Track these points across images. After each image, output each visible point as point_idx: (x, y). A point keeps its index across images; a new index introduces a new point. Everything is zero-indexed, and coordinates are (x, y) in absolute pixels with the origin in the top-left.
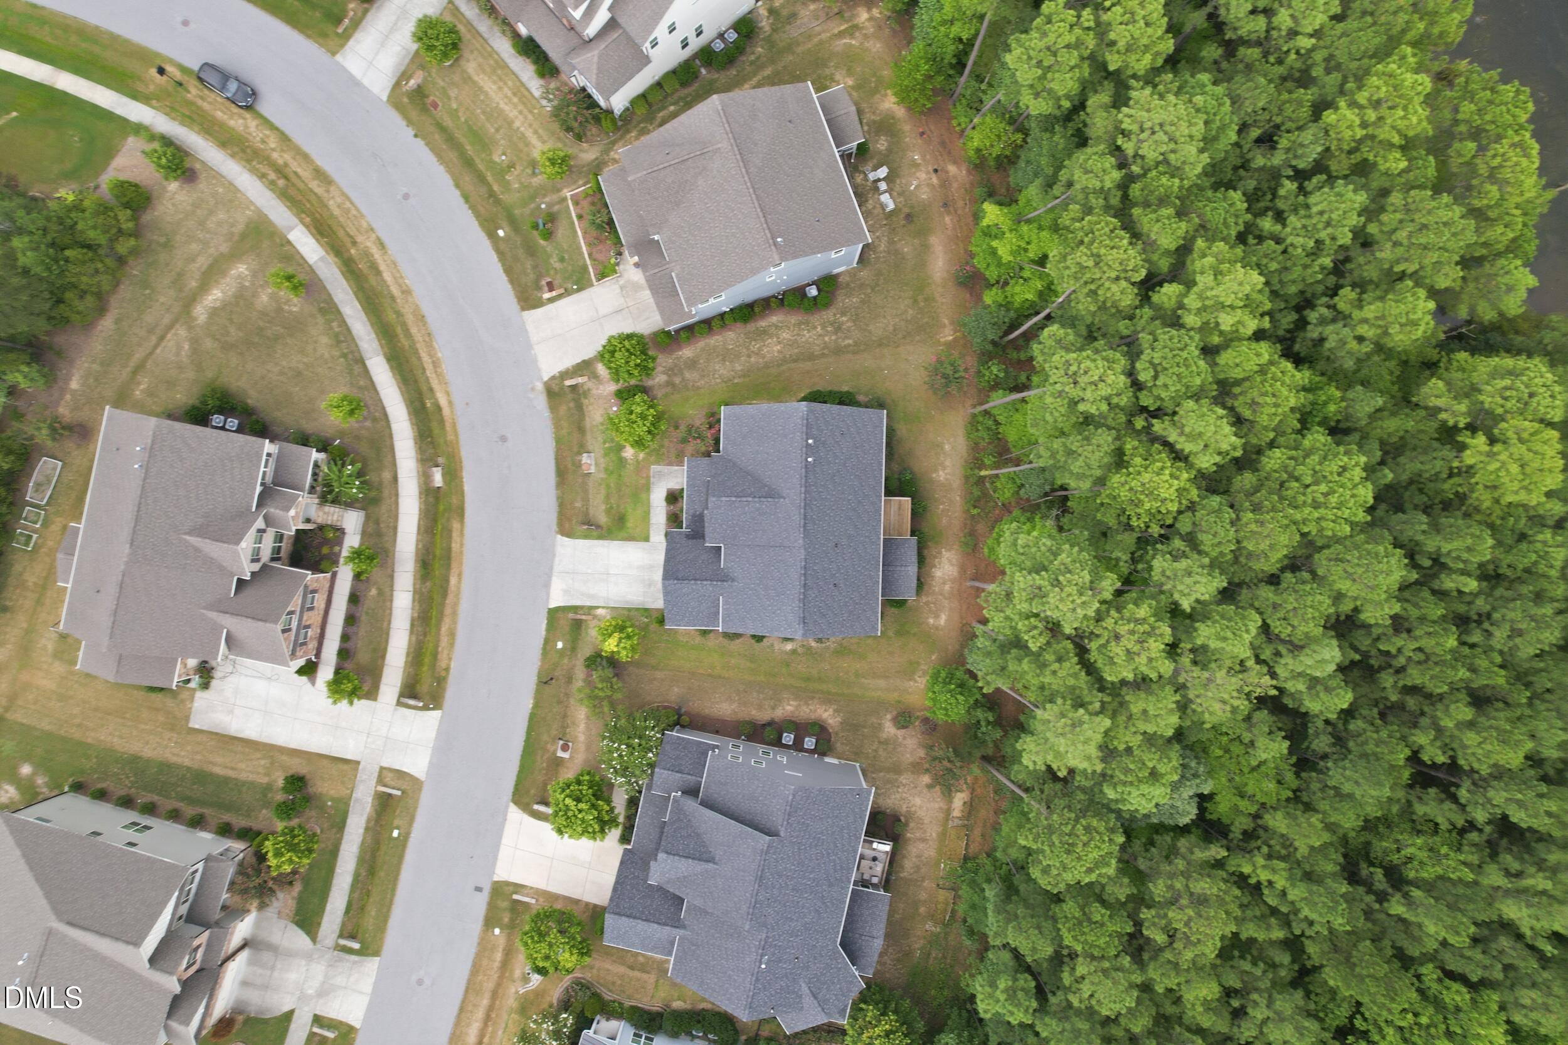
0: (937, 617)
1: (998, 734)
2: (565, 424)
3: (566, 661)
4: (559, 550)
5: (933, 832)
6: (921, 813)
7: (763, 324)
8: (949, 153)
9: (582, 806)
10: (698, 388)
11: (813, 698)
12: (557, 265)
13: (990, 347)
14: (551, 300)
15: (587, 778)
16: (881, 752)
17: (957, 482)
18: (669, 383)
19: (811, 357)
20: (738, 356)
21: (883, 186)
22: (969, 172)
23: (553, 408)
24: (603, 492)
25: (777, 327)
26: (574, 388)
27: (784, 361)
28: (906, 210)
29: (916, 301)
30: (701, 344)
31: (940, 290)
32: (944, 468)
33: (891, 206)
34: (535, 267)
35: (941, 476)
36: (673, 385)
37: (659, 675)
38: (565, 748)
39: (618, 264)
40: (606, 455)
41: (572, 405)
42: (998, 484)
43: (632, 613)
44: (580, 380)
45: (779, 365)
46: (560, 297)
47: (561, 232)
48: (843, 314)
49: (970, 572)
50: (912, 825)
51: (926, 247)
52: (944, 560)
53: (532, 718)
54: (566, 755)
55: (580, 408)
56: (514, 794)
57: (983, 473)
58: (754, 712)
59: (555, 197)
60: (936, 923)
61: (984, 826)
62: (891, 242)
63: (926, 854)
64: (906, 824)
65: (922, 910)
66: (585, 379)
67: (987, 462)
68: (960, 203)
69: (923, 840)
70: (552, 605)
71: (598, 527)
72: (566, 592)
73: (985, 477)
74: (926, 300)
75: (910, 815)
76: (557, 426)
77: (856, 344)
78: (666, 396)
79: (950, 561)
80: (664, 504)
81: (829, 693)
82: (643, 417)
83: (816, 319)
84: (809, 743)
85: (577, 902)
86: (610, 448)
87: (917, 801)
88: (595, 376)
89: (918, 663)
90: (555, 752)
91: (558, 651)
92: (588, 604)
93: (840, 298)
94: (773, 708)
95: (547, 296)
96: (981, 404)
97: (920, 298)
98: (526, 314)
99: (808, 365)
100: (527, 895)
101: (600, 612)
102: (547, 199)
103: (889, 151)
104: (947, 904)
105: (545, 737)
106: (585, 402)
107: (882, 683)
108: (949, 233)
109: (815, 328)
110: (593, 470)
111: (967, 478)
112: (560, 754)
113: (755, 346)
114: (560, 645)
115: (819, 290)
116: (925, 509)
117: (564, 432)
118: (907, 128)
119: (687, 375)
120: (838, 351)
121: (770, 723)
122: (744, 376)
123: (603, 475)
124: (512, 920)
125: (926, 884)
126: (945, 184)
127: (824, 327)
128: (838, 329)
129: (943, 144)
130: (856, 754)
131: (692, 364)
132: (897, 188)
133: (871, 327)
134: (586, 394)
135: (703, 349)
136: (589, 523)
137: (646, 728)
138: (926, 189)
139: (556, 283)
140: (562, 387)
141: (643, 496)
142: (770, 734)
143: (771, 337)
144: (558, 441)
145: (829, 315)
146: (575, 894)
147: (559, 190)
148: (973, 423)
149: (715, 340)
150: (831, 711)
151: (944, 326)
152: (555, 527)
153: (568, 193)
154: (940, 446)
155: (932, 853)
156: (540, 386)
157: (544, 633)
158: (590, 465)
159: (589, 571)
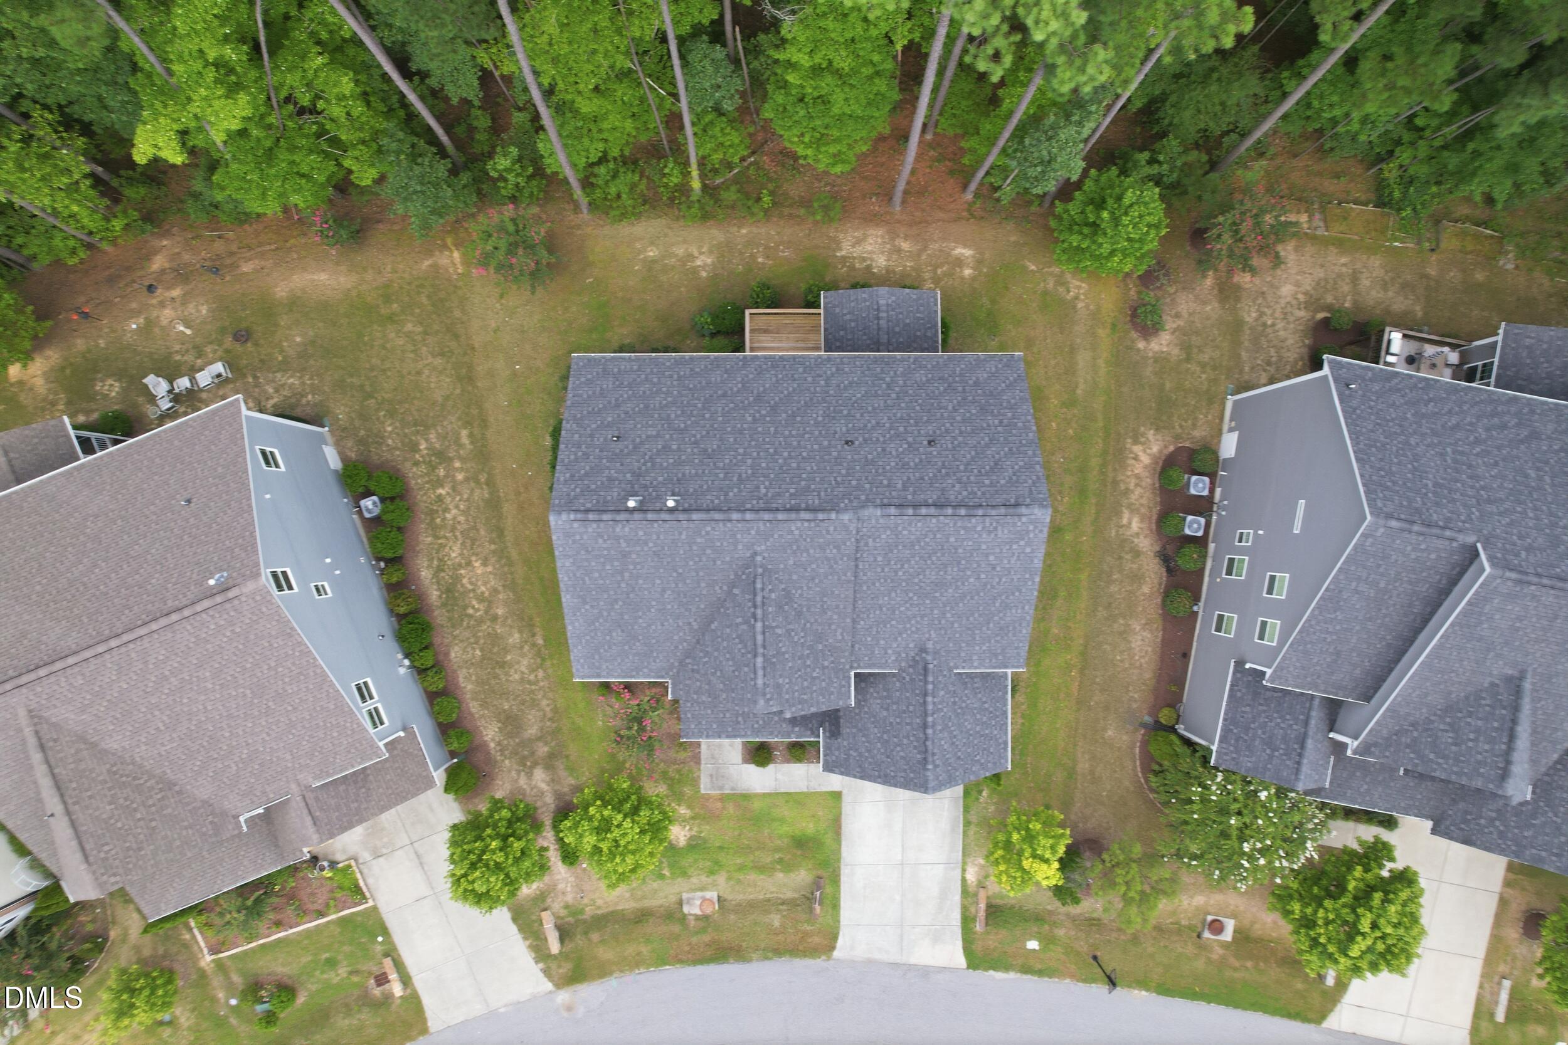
0: (959, 262)
1: (1172, 144)
2: (630, 950)
3: (1060, 932)
4: (860, 952)
5: (1339, 262)
6: (1308, 284)
7: (434, 595)
8: (128, 269)
9: (1365, 925)
10: (555, 710)
11: (1115, 483)
12: (343, 971)
13: (465, 178)
14: (406, 980)
15: (1296, 907)
16: (1205, 357)
17: (715, 234)
18: (549, 764)
19: (494, 504)
20: (495, 638)
21: (183, 383)
22: (167, 234)
23: (603, 971)
24: (753, 876)
25: (440, 569)
26: (564, 933)
27: (501, 553)
28: (228, 341)
29: (391, 318)
30: (474, 707)
31: (369, 276)
32: (691, 257)
33: (219, 367)
34: (348, 1010)
35: (704, 261)
36: (551, 756)
37: (1083, 766)
38: (1217, 927)
39: (333, 864)
40: (685, 874)
41: (595, 936)
42: (717, 157)
43: (974, 818)
44: (549, 926)
45: (511, 564)
46: (399, 965)
47: (280, 967)
48: (414, 448)
49: (875, 205)
50: (1329, 299)
51: (294, 303)
52: (857, 251)
53: (1164, 990)
54: (1230, 925)
55: (601, 921)
56: (1306, 1020)
57: (696, 184)
58: (1146, 589)
59: (216, 981)
60: (1502, 252)
61: (1319, 174)
62: (285, 366)
63: (1379, 273)
64: (1329, 308)
65: (1480, 276)
66: (546, 916)
67: (675, 180)
68: (219, 246)
69: (1355, 279)
70: (961, 961)
71: (817, 884)
72: (937, 938)
73: (705, 187)
74: (387, 299)
75: (1312, 303)
76: (636, 963)
77: (467, 424)
78: (571, 770)
79: (858, 242)
80: (771, 767)
81: (1105, 452)
82: (604, 828)
83: (423, 498)
84: (1198, 486)
85: (1503, 902)
86: (671, 866)
87: (1287, 290)
88: (541, 900)
89: (1046, 293)
90: (1225, 945)
91: (1045, 946)
92: (957, 897)
93: (387, 456)
94: (1137, 553)
95: (397, 989)
96: (569, 192)
97: (384, 311)
98: (433, 1024)
99: (508, 509)
100: (1496, 994)
101: (971, 876)
102: (221, 995)
103: (120, 374)
104: (1463, 234)
105: (1200, 964)
106: (589, 911)
107: (1083, 358)
108: (269, 263)
109: (440, 499)
110: (712, 895)
111: (706, 217)
112: (1228, 936)
113: (477, 608)
114: (1033, 945)
115: (367, 494)
116: (765, 286)
117: (645, 950)
118: (80, 344)
119: (532, 731)
120: (482, 455)
121: (1166, 559)
122: (531, 626)
123: (721, 878)
124: (1540, 1020)
125: (1432, 271)
126: (181, 274)
127: (440, 483)
128: (442, 456)
129: (111, 280)
130: (1210, 401)
131: (511, 723)
132: (189, 358)
133: (438, 396)
134: (574, 911)
135: (484, 705)
136: (809, 899)
137: (1204, 800)
138: (191, 308)
139: (376, 970)
140: (563, 956)
141: (757, 805)
142: (1186, 560)
143: (457, 579)
144: (662, 960)
145: (416, 475)
146: (1490, 905)
147: (202, 974)
148: (603, 207)
149: (467, 683)
150: (1137, 449)
151: (435, 266)
152: (818, 963)
153: (207, 959)
154: (650, 264)
155: (1376, 262)
156: (563, 996)
157: (1012, 975)
158: (704, 900)
159: (898, 898)
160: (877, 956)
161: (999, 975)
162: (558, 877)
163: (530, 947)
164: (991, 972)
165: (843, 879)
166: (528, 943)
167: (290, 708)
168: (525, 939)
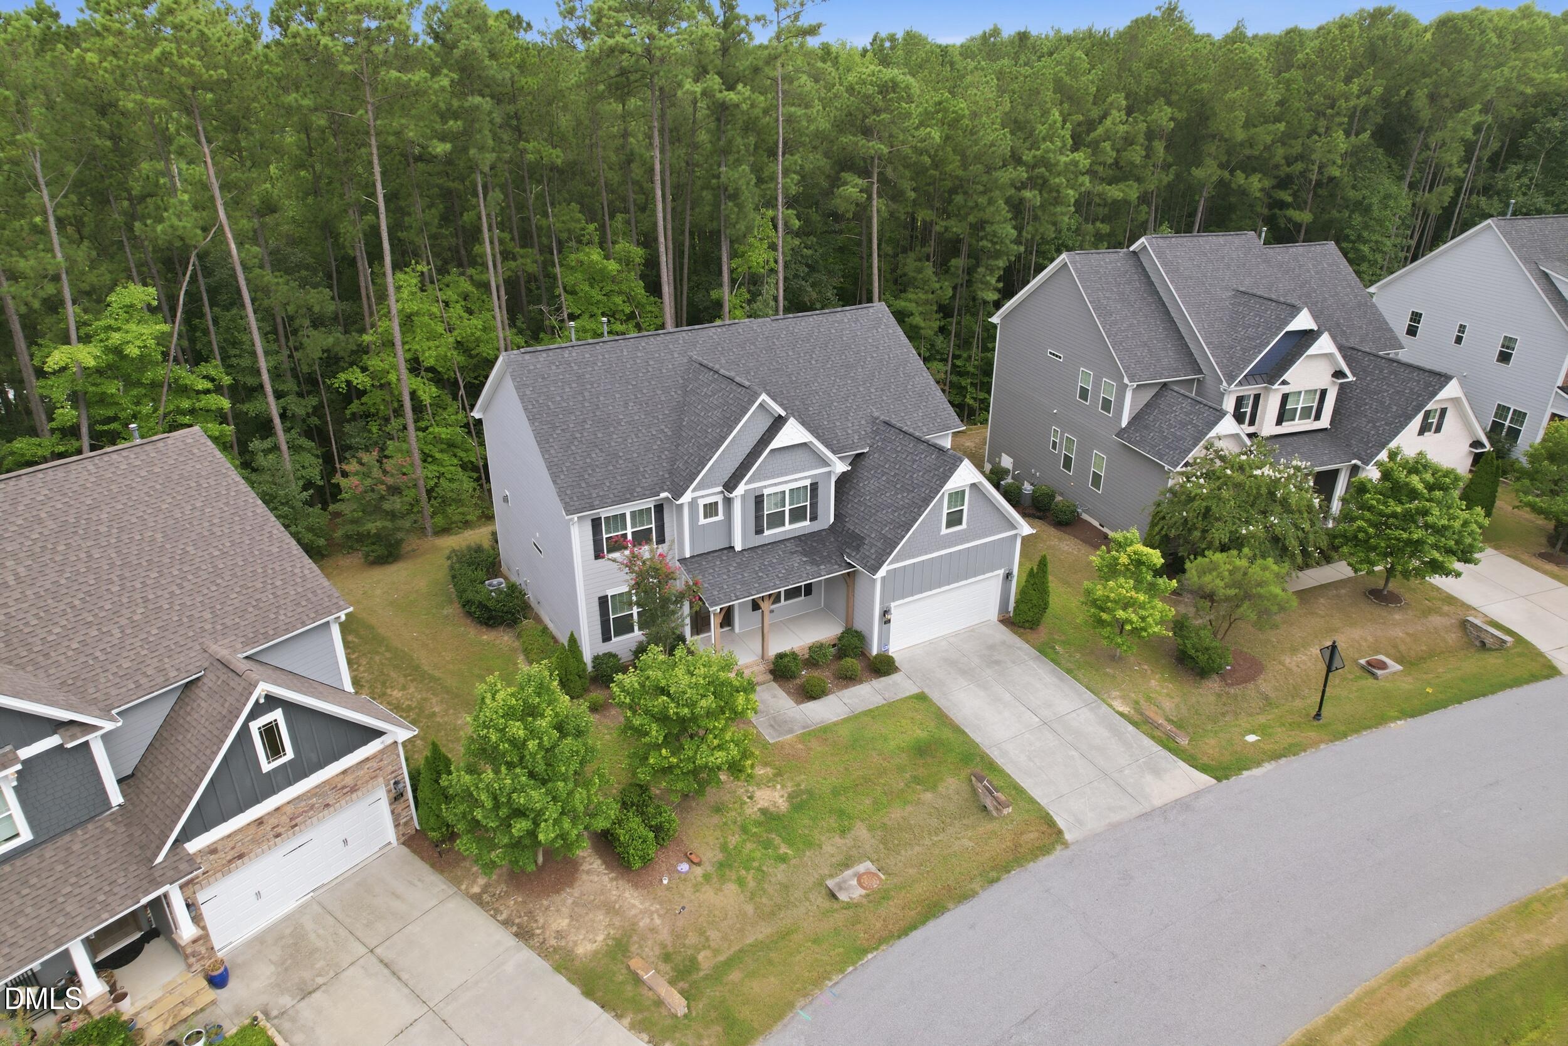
4: (1094, 822)
23: (778, 1009)
70: (1204, 779)
72: (1154, 770)
76: (819, 975)
80: (831, 697)
91: (1264, 734)
92: (1132, 731)
101: (1123, 707)
114: (1251, 738)
123: (861, 835)
141: (842, 733)
144: (854, 954)
152: (1058, 856)
158: (859, 877)
159: (1074, 753)
160: (1116, 817)
161: (1256, 772)
162: (633, 912)
163: (632, 1027)
164: (1246, 773)
165: (1000, 761)
166: (626, 1021)
167: (217, 553)
168: (619, 1017)
